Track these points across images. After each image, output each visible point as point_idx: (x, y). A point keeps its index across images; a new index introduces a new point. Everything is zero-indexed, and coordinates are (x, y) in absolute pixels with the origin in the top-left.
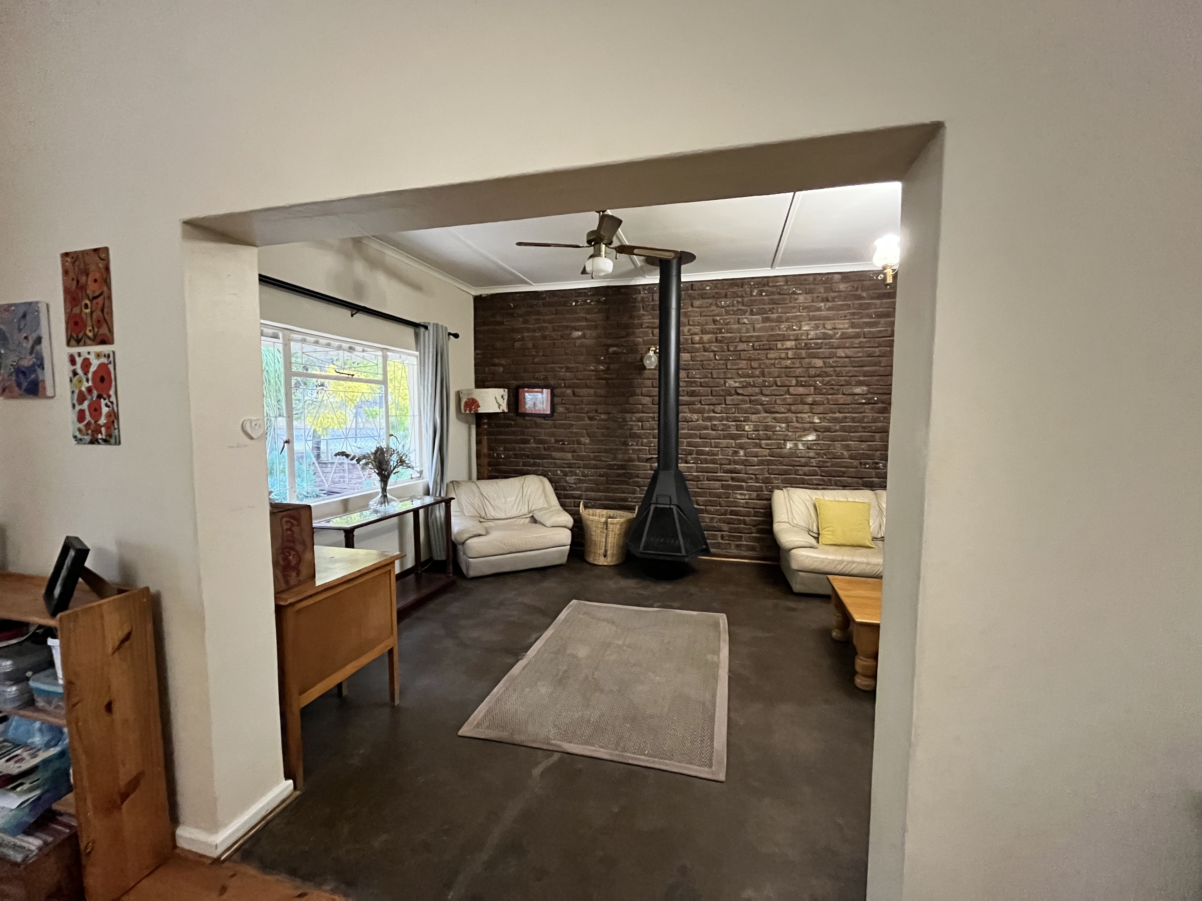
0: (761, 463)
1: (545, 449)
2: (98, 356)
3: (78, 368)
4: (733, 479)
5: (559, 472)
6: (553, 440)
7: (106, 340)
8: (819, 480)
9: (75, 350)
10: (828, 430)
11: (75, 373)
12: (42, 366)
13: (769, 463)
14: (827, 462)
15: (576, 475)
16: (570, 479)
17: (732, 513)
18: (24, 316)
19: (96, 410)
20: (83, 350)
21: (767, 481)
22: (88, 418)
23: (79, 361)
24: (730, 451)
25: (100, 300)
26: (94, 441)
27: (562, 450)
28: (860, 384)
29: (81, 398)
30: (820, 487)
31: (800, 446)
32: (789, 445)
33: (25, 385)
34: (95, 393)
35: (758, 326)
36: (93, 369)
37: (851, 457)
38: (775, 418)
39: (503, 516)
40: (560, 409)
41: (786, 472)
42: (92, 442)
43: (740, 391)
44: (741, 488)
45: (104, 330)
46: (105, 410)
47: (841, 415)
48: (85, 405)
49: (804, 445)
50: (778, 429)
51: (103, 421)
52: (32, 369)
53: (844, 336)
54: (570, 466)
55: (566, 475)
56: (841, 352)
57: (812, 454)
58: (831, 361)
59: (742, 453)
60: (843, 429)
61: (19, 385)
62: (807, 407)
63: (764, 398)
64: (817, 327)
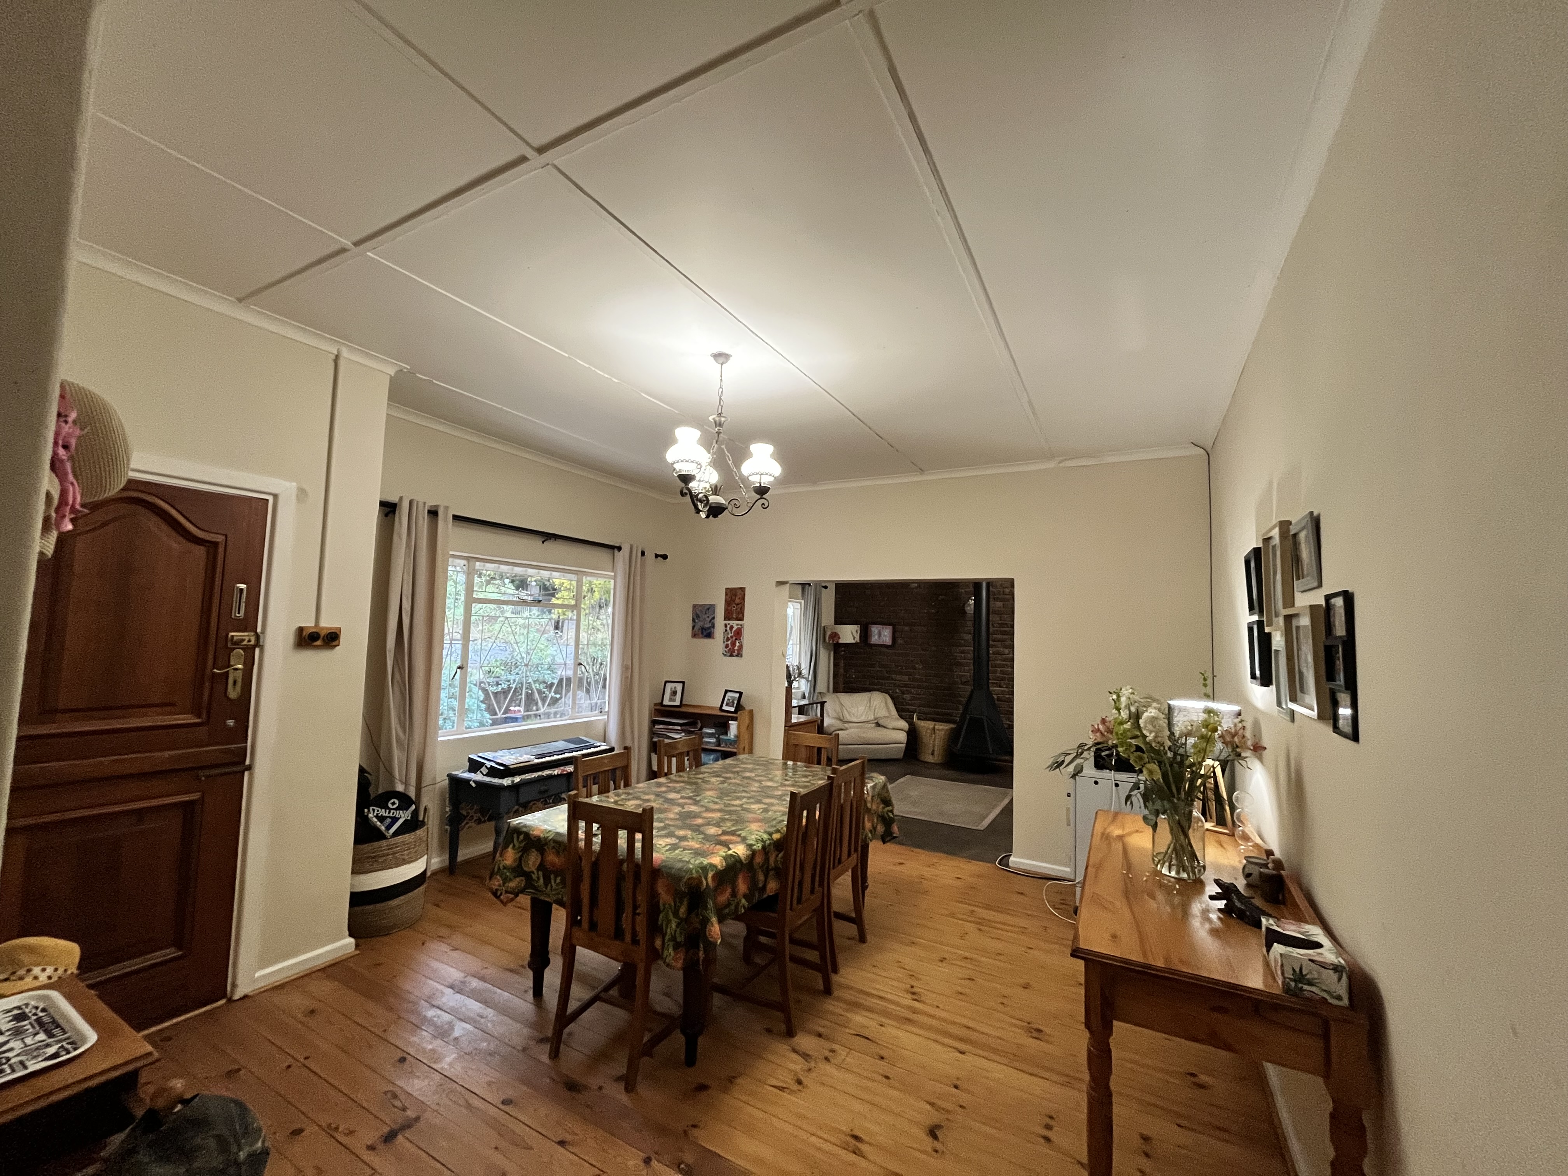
1: (887, 672)
2: (737, 625)
3: (728, 629)
5: (898, 691)
6: (894, 666)
7: (742, 619)
9: (727, 622)
11: (726, 630)
12: (713, 627)
15: (911, 693)
16: (907, 697)
18: (708, 609)
19: (734, 644)
20: (731, 622)
22: (730, 647)
23: (729, 626)
25: (740, 606)
26: (731, 655)
27: (901, 673)
29: (728, 639)
33: (705, 634)
34: (734, 638)
36: (734, 629)
39: (856, 720)
40: (900, 641)
42: (730, 656)
45: (741, 616)
46: (738, 644)
48: (729, 642)
51: (736, 648)
52: (709, 628)
54: (906, 686)
55: (903, 693)
61: (702, 633)
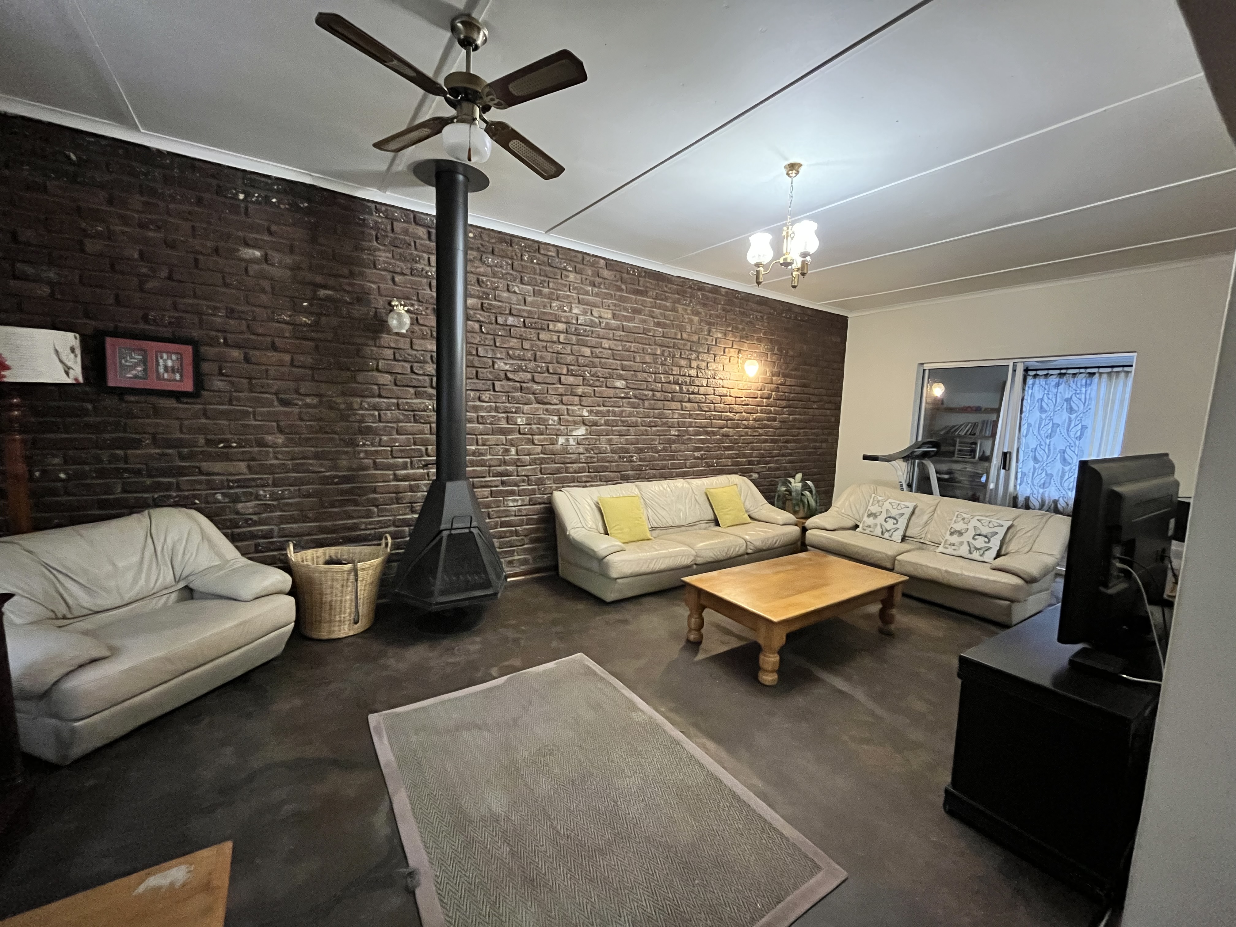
0: (533, 462)
1: (182, 457)
4: (503, 483)
5: (219, 497)
6: (202, 441)
8: (587, 476)
10: (595, 424)
13: (542, 461)
14: (594, 457)
15: (258, 497)
17: (503, 524)
21: (540, 482)
24: (500, 449)
27: (227, 457)
28: (620, 377)
30: (588, 484)
31: (572, 442)
32: (561, 440)
35: (529, 299)
37: (613, 452)
38: (547, 410)
39: (118, 603)
40: (216, 384)
41: (558, 471)
43: (510, 375)
44: (512, 493)
47: (605, 408)
49: (574, 439)
50: (551, 422)
53: (608, 327)
54: (242, 484)
55: (236, 499)
56: (606, 344)
57: (581, 450)
58: (597, 351)
59: (513, 450)
60: (607, 423)
62: (577, 398)
63: (535, 387)
64: (585, 313)
